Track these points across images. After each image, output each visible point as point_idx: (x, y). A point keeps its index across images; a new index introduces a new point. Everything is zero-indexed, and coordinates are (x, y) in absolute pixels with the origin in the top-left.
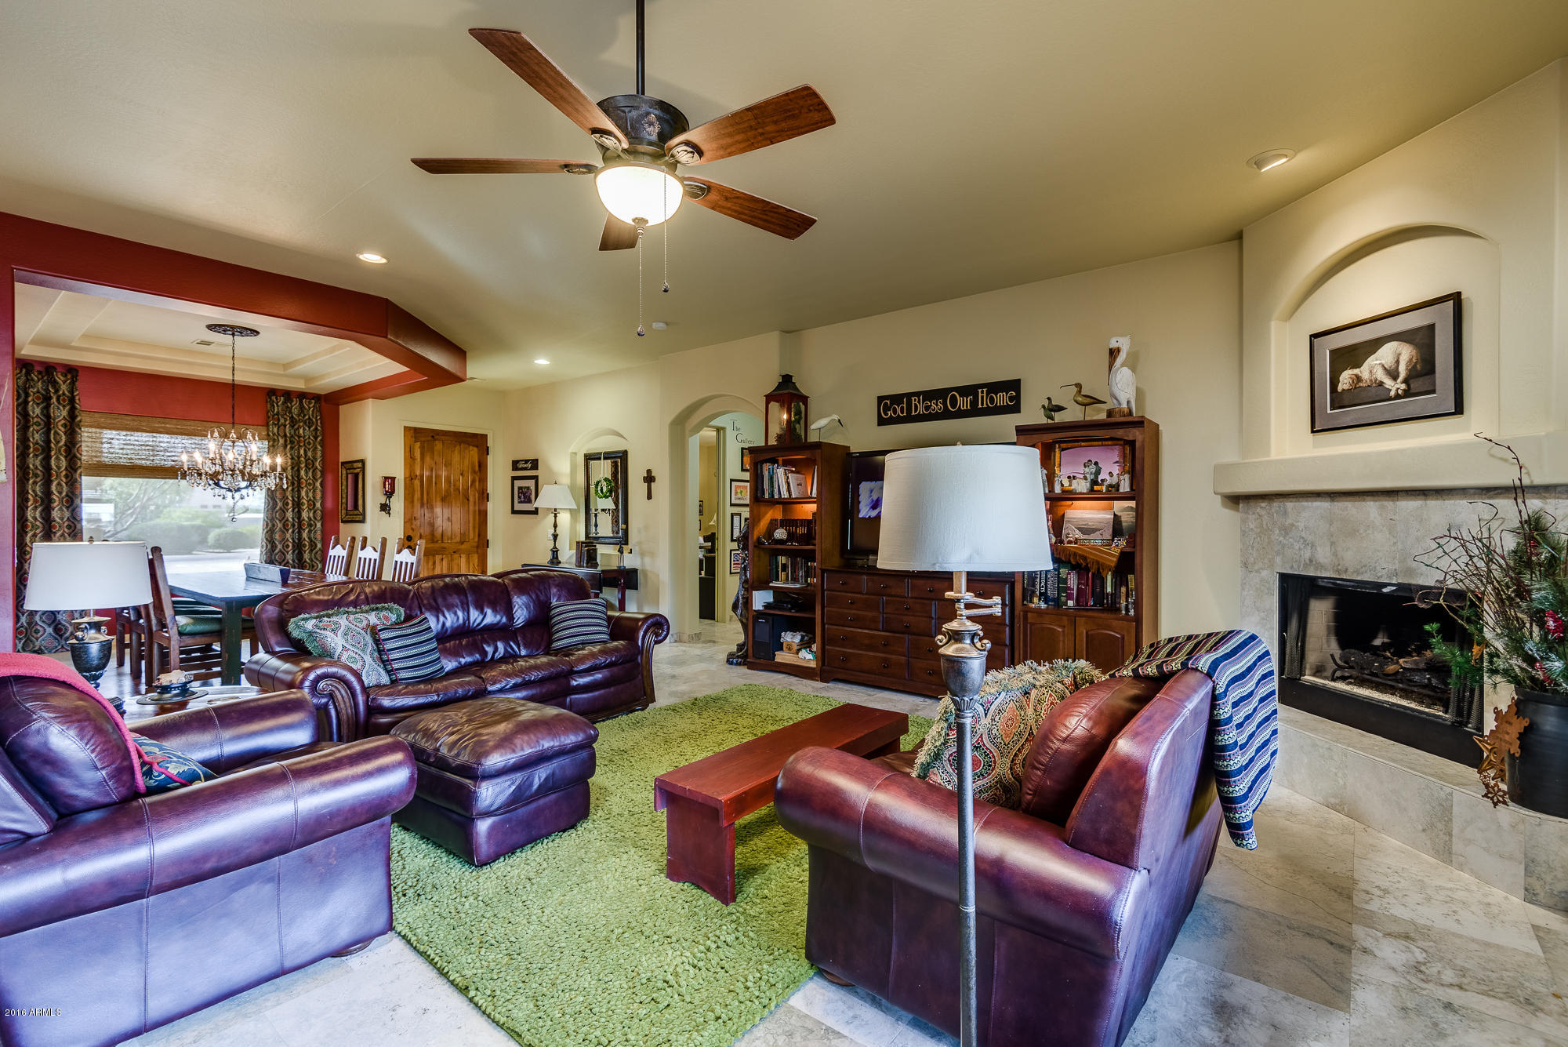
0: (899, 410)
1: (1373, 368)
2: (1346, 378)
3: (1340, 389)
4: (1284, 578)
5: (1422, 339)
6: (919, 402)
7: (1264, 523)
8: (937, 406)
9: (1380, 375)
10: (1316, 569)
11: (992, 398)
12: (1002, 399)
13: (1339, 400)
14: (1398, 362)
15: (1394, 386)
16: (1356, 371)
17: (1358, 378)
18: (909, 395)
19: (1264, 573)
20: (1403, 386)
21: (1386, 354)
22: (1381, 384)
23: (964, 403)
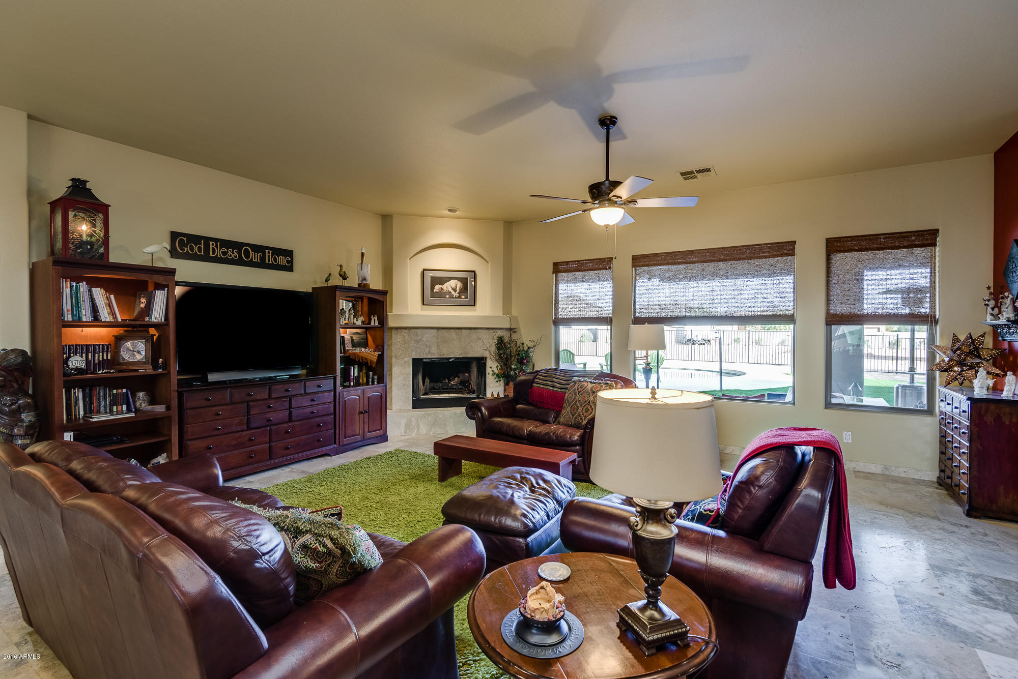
0: (196, 249)
1: (448, 286)
2: (437, 288)
3: (435, 291)
4: (414, 360)
5: (464, 281)
6: (217, 246)
7: (406, 339)
8: (233, 254)
9: (450, 290)
10: (431, 355)
11: (275, 258)
12: (282, 260)
13: (433, 295)
14: (456, 287)
15: (455, 294)
16: (441, 286)
17: (442, 289)
18: (207, 240)
19: (406, 359)
20: (458, 295)
21: (453, 283)
22: (450, 292)
23: (255, 257)
